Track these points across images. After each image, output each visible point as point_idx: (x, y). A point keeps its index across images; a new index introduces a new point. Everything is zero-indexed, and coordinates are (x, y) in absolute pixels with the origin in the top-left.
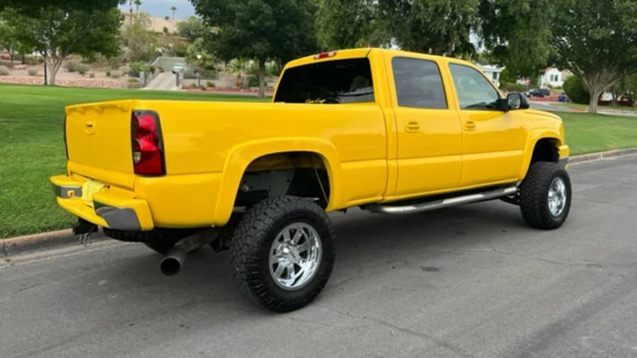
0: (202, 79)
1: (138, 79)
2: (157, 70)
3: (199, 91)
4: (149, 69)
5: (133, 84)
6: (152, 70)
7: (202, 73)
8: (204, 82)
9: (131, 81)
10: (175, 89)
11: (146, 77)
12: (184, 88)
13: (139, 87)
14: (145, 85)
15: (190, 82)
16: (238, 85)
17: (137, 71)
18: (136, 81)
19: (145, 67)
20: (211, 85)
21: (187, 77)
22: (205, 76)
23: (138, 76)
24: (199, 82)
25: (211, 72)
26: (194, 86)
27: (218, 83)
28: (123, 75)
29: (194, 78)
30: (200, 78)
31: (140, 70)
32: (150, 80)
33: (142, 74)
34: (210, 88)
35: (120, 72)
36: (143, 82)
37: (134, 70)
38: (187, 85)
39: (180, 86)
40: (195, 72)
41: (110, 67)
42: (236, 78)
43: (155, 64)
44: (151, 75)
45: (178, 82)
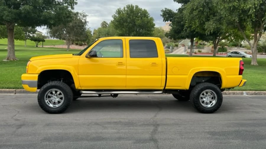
0: (196, 49)
1: (169, 50)
2: (179, 45)
3: (194, 54)
4: (174, 45)
5: (167, 51)
6: (177, 46)
7: (197, 46)
8: (196, 51)
9: (166, 50)
10: (183, 53)
11: (173, 48)
13: (169, 53)
14: (172, 52)
16: (212, 51)
19: (172, 45)
20: (199, 52)
21: (189, 48)
23: (169, 48)
24: (194, 50)
25: (200, 46)
27: (203, 51)
30: (194, 48)
31: (170, 46)
32: (175, 50)
33: (171, 47)
34: (198, 53)
37: (168, 46)
38: (188, 52)
39: (186, 52)
42: (211, 48)
43: (180, 43)
44: (175, 48)
45: (185, 51)
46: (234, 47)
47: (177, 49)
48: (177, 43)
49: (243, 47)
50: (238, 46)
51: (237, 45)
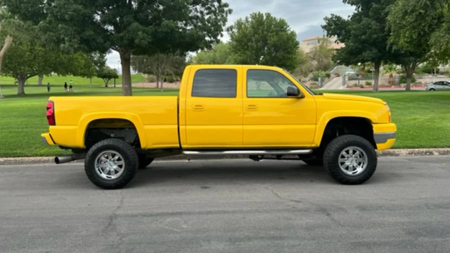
0: (362, 79)
1: (317, 82)
2: (332, 75)
3: (359, 89)
4: (325, 75)
5: (314, 86)
6: (328, 76)
7: (363, 76)
8: (363, 82)
9: (312, 84)
10: (342, 88)
12: (348, 87)
13: (317, 88)
14: (322, 86)
15: (353, 82)
16: (389, 82)
17: (317, 77)
18: (315, 84)
19: (322, 74)
20: (368, 84)
21: (351, 78)
22: (364, 78)
23: (317, 80)
24: (359, 82)
25: (369, 74)
26: (356, 85)
28: (309, 81)
29: (356, 79)
30: (359, 79)
31: (319, 76)
32: (326, 83)
33: (319, 79)
34: (367, 86)
35: (307, 79)
36: (320, 84)
37: (315, 76)
38: (350, 85)
39: (346, 86)
40: (358, 75)
41: (302, 76)
42: (388, 77)
43: (331, 72)
44: (326, 79)
45: (344, 83)
46: (427, 74)
47: (330, 81)
48: (327, 72)
49: (442, 74)
50: (434, 73)
51: (432, 70)
